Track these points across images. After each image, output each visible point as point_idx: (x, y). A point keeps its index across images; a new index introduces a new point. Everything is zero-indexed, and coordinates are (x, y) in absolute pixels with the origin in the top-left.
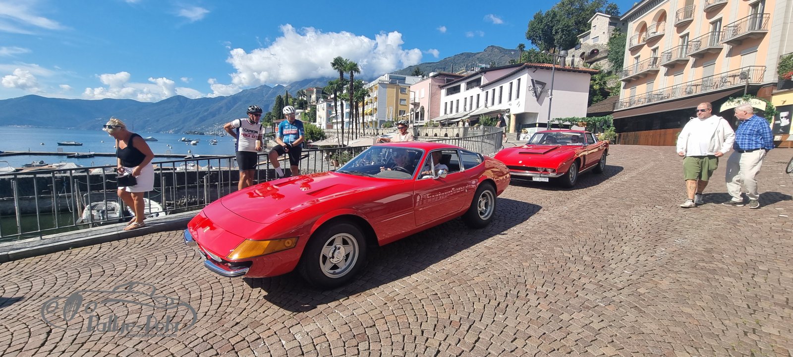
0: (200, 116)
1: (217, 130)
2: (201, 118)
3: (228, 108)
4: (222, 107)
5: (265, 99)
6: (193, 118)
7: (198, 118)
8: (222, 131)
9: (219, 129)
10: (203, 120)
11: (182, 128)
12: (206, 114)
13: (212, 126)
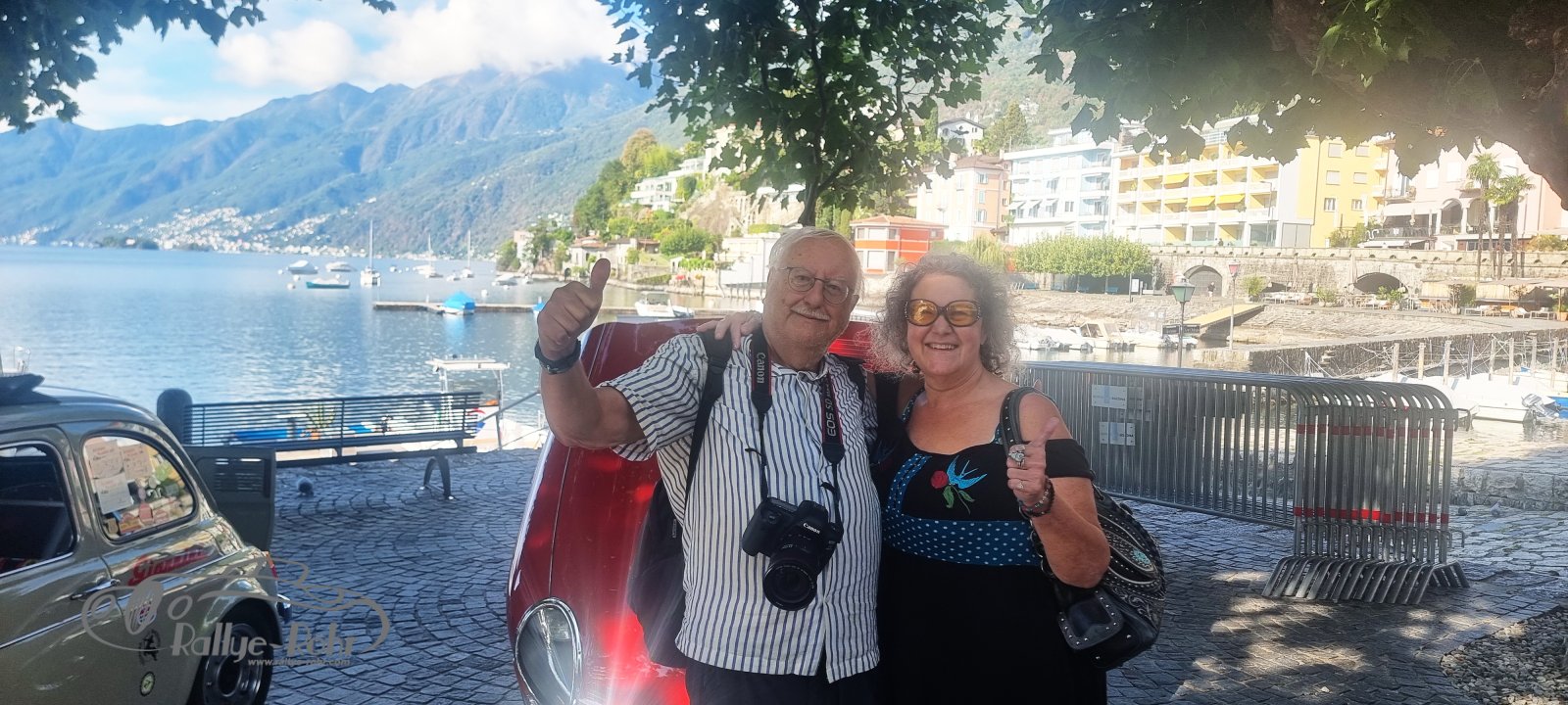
0: (125, 186)
1: (188, 233)
2: (128, 192)
3: (223, 160)
4: (201, 157)
5: (346, 130)
6: (103, 193)
7: (118, 193)
8: (207, 236)
9: (193, 231)
10: (134, 199)
11: (66, 226)
12: (146, 178)
13: (168, 217)
